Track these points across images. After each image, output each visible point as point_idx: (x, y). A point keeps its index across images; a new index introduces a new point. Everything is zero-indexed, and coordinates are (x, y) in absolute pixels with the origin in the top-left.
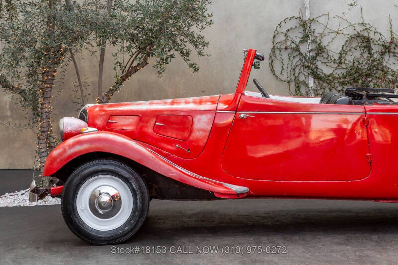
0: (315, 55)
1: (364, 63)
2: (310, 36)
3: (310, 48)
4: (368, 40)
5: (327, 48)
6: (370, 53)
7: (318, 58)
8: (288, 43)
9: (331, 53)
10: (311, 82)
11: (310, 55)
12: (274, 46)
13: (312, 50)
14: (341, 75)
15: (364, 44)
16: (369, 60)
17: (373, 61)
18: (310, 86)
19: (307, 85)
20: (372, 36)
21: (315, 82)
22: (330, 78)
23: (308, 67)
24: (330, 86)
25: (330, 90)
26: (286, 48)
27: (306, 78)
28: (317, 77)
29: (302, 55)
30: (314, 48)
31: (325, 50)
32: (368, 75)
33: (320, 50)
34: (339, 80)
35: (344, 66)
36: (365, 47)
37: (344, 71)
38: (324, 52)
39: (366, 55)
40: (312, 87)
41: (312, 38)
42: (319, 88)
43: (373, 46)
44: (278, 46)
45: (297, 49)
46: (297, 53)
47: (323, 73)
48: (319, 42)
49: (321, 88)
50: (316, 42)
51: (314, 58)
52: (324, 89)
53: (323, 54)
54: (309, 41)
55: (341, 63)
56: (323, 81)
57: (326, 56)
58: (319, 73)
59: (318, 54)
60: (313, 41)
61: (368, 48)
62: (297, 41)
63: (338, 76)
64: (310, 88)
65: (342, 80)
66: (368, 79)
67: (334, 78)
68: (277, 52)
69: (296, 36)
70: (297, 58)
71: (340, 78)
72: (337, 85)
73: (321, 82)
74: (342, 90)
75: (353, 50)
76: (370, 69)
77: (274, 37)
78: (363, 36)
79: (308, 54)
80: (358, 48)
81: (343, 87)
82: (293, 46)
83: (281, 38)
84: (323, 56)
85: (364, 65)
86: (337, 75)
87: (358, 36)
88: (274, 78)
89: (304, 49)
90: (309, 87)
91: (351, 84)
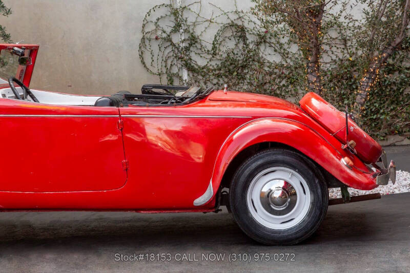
0: (188, 46)
1: (240, 54)
2: (182, 25)
3: (183, 38)
4: (242, 29)
5: (200, 37)
6: (245, 44)
7: (191, 49)
8: (159, 33)
9: (204, 44)
10: (185, 75)
11: (183, 45)
12: (144, 36)
13: (184, 40)
14: (215, 67)
15: (239, 34)
16: (244, 51)
17: (248, 52)
18: (184, 79)
19: (181, 78)
20: (246, 25)
21: (188, 75)
22: (205, 70)
23: (181, 58)
24: (204, 79)
25: (205, 83)
26: (157, 38)
27: (179, 70)
28: (191, 69)
29: (174, 45)
30: (187, 38)
31: (198, 40)
32: (243, 67)
33: (193, 40)
34: (214, 72)
35: (218, 57)
36: (240, 37)
37: (219, 63)
38: (196, 42)
39: (241, 45)
40: (186, 81)
41: (184, 27)
42: (193, 81)
43: (248, 36)
44: (148, 36)
45: (168, 39)
46: (169, 43)
47: (197, 65)
48: (191, 31)
49: (196, 81)
50: (189, 32)
51: (187, 49)
52: (199, 82)
53: (196, 44)
54: (181, 31)
55: (214, 54)
56: (198, 73)
57: (199, 46)
58: (192, 64)
59: (191, 45)
60: (186, 31)
61: (244, 38)
62: (168, 30)
63: (213, 68)
64: (184, 82)
65: (217, 72)
66: (245, 71)
67: (209, 70)
68: (147, 42)
69: (168, 25)
70: (169, 49)
71: (215, 70)
72: (212, 77)
73: (196, 75)
74: (217, 83)
75: (227, 40)
76: (246, 60)
77: (144, 26)
78: (237, 25)
79: (181, 45)
80: (232, 38)
81: (219, 80)
82: (164, 35)
83: (151, 28)
84: (196, 47)
85: (240, 57)
86: (211, 67)
87: (232, 25)
88: (144, 70)
89: (177, 39)
90: (182, 80)
91: (226, 77)
